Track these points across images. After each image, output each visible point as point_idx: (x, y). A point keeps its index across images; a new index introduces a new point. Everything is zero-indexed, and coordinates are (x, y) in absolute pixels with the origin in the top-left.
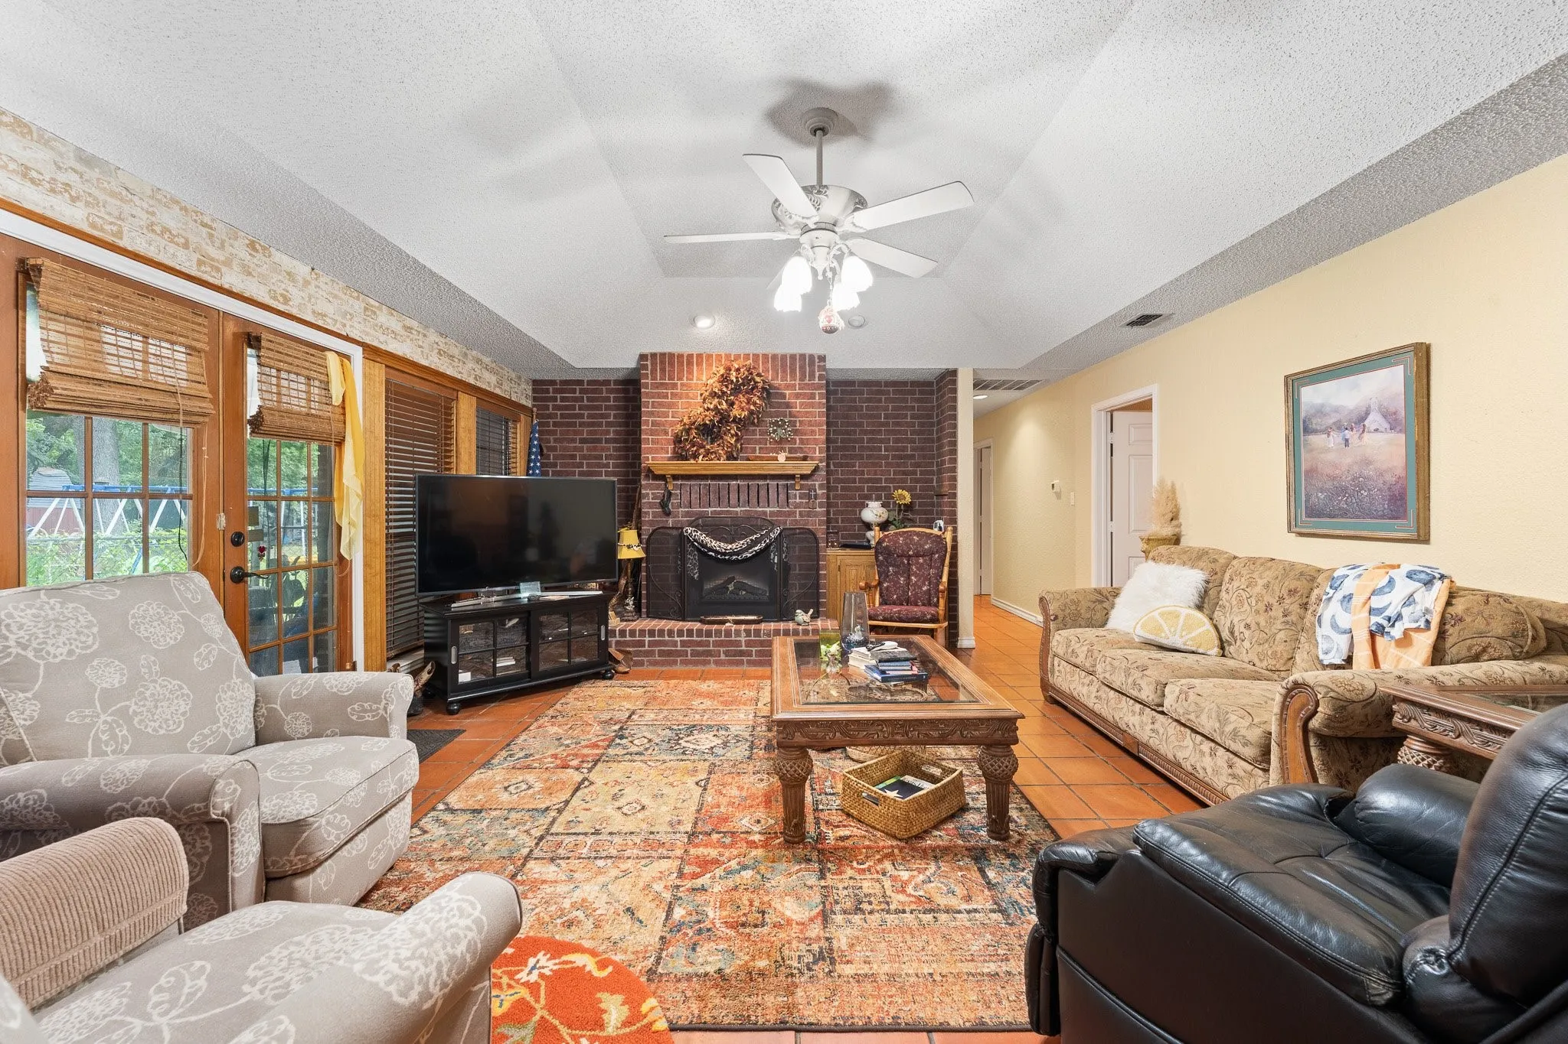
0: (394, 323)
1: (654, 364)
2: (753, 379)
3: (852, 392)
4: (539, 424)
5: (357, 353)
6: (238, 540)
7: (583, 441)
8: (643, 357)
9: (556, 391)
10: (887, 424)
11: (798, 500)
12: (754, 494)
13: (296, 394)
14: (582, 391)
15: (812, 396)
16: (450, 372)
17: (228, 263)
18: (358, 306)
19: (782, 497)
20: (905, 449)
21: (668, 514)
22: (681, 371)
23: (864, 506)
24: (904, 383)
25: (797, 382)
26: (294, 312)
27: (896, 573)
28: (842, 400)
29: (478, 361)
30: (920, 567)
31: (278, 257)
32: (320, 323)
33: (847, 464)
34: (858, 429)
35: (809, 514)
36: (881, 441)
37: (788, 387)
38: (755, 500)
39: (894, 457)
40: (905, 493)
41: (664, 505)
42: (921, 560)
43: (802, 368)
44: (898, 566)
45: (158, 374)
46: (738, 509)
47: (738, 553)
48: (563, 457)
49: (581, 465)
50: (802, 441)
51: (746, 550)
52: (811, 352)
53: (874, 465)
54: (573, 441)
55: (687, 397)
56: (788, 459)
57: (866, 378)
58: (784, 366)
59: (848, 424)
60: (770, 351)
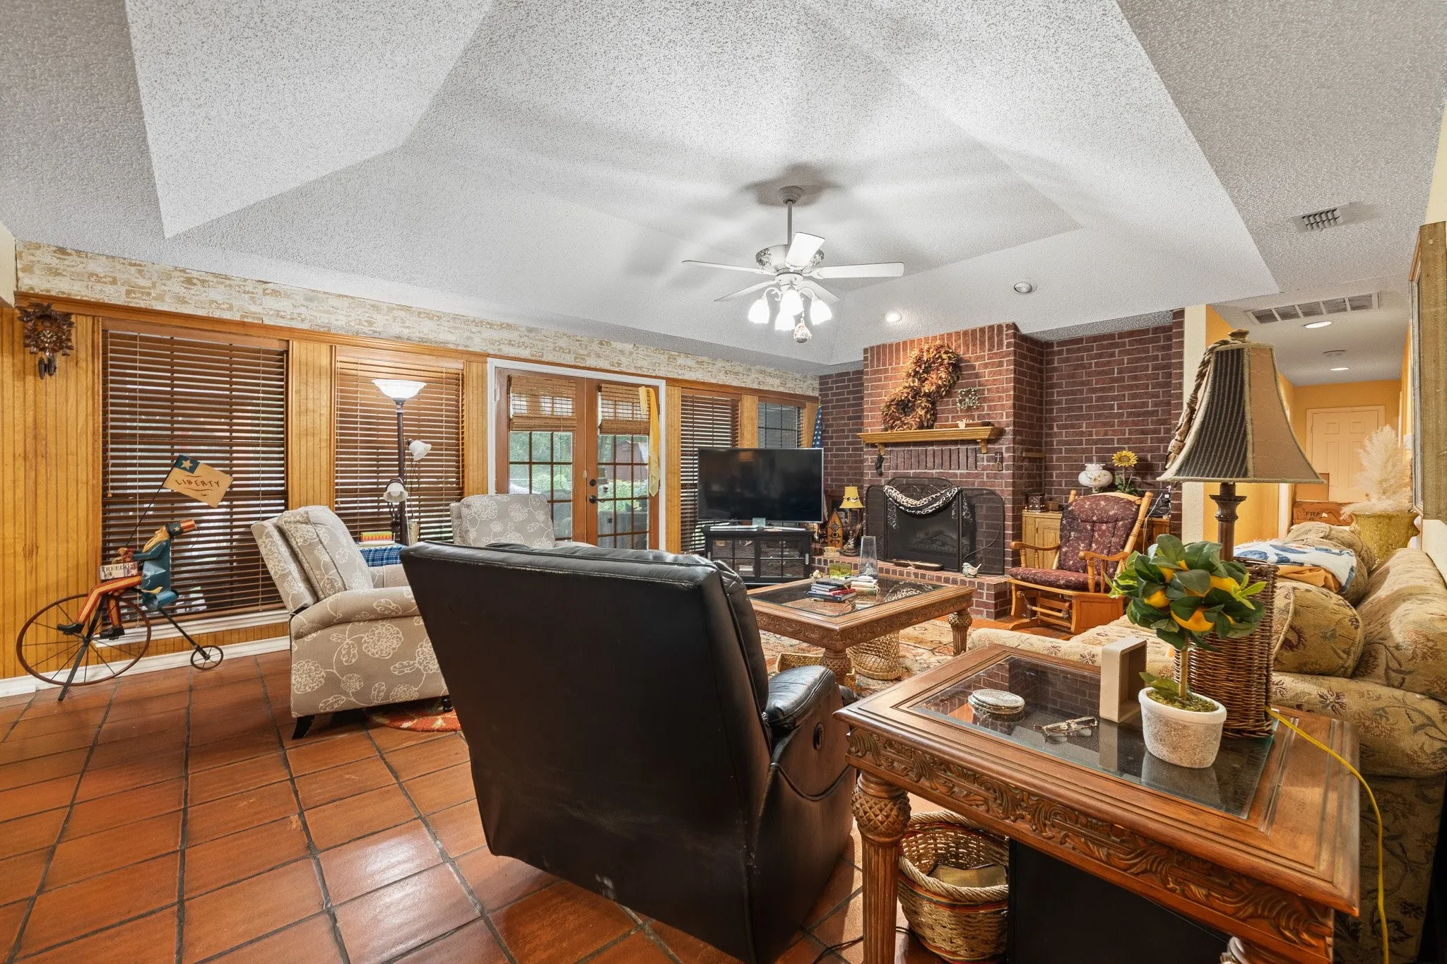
0: (690, 362)
1: (872, 355)
2: (940, 357)
3: (1079, 350)
4: (822, 408)
5: (662, 385)
6: (593, 483)
7: (849, 418)
8: (866, 351)
9: (833, 382)
10: (1122, 379)
11: (985, 463)
12: (946, 458)
13: (624, 412)
14: (849, 380)
15: (1001, 364)
16: (734, 384)
17: (589, 355)
18: (664, 358)
19: (971, 460)
20: (1145, 404)
21: (881, 474)
22: (891, 358)
23: (1083, 468)
24: (1145, 332)
25: (986, 353)
26: (624, 370)
27: (1077, 539)
28: (1067, 360)
29: (761, 372)
30: (1102, 535)
31: (614, 344)
32: (639, 372)
33: (1073, 426)
34: (1085, 388)
35: (995, 476)
36: (1113, 399)
37: (977, 359)
38: (948, 463)
39: (1130, 415)
40: (1131, 455)
41: (879, 467)
42: (1104, 527)
43: (991, 338)
44: (1080, 531)
45: (558, 412)
46: (934, 471)
47: (920, 508)
48: (837, 431)
49: (847, 437)
50: (990, 408)
51: (927, 506)
52: (998, 323)
53: (1105, 424)
54: (843, 418)
55: (896, 379)
56: (967, 425)
57: (1095, 332)
58: (974, 339)
59: (1074, 384)
60: (961, 328)
